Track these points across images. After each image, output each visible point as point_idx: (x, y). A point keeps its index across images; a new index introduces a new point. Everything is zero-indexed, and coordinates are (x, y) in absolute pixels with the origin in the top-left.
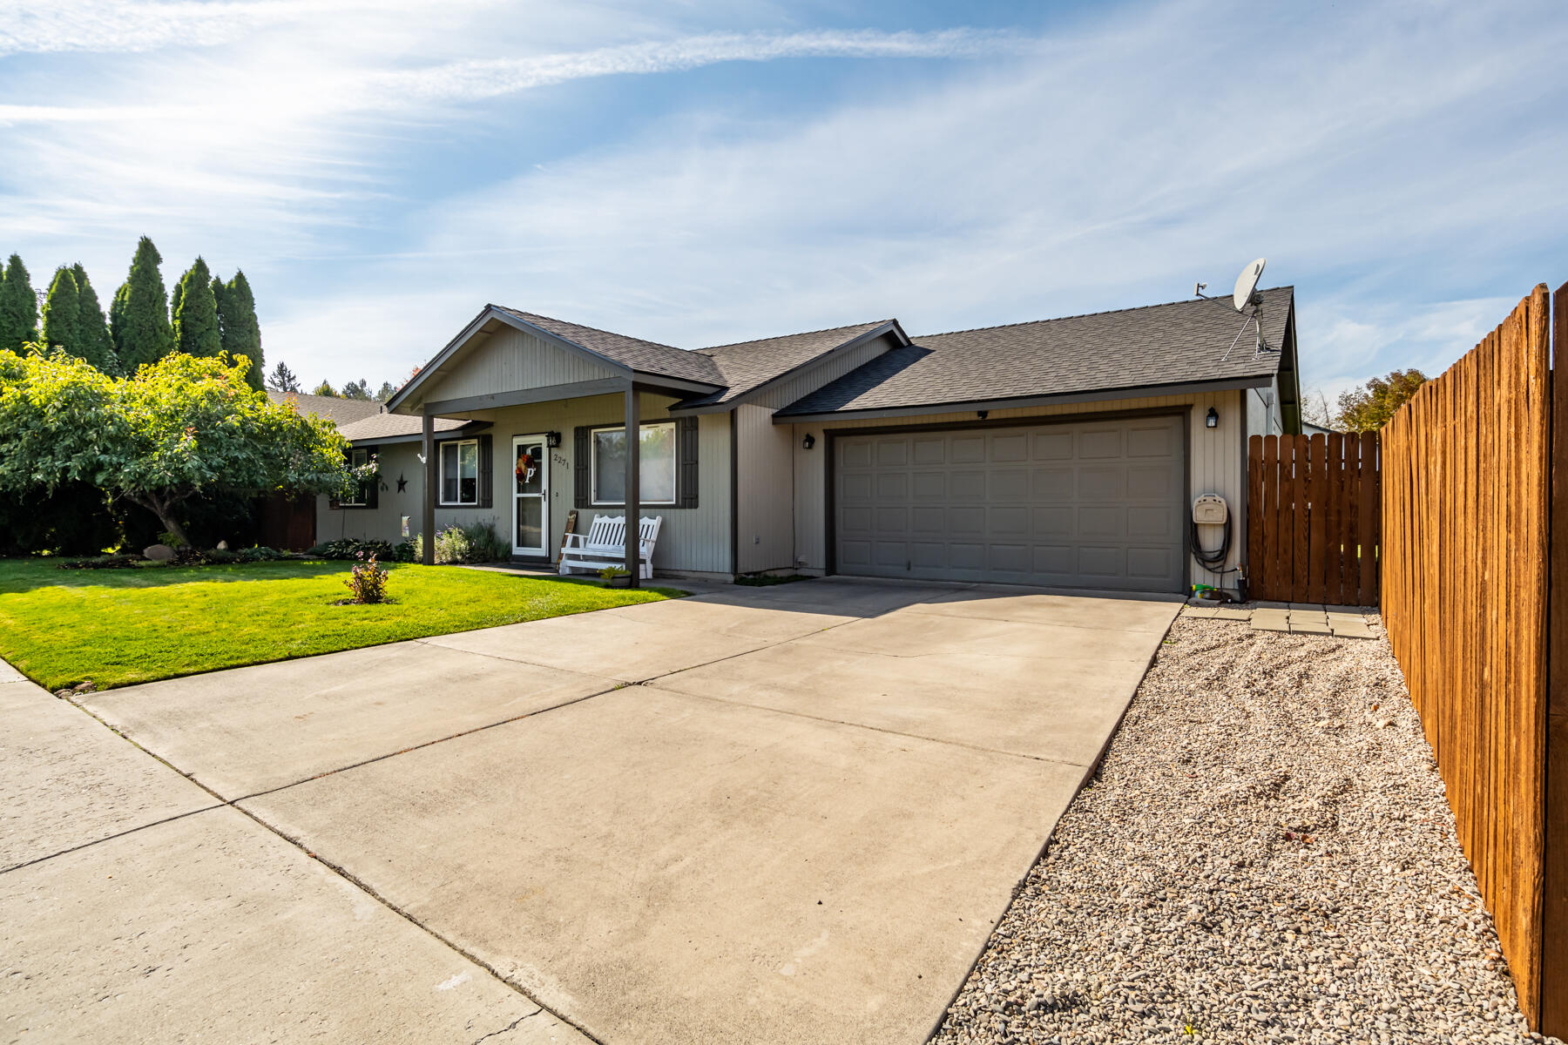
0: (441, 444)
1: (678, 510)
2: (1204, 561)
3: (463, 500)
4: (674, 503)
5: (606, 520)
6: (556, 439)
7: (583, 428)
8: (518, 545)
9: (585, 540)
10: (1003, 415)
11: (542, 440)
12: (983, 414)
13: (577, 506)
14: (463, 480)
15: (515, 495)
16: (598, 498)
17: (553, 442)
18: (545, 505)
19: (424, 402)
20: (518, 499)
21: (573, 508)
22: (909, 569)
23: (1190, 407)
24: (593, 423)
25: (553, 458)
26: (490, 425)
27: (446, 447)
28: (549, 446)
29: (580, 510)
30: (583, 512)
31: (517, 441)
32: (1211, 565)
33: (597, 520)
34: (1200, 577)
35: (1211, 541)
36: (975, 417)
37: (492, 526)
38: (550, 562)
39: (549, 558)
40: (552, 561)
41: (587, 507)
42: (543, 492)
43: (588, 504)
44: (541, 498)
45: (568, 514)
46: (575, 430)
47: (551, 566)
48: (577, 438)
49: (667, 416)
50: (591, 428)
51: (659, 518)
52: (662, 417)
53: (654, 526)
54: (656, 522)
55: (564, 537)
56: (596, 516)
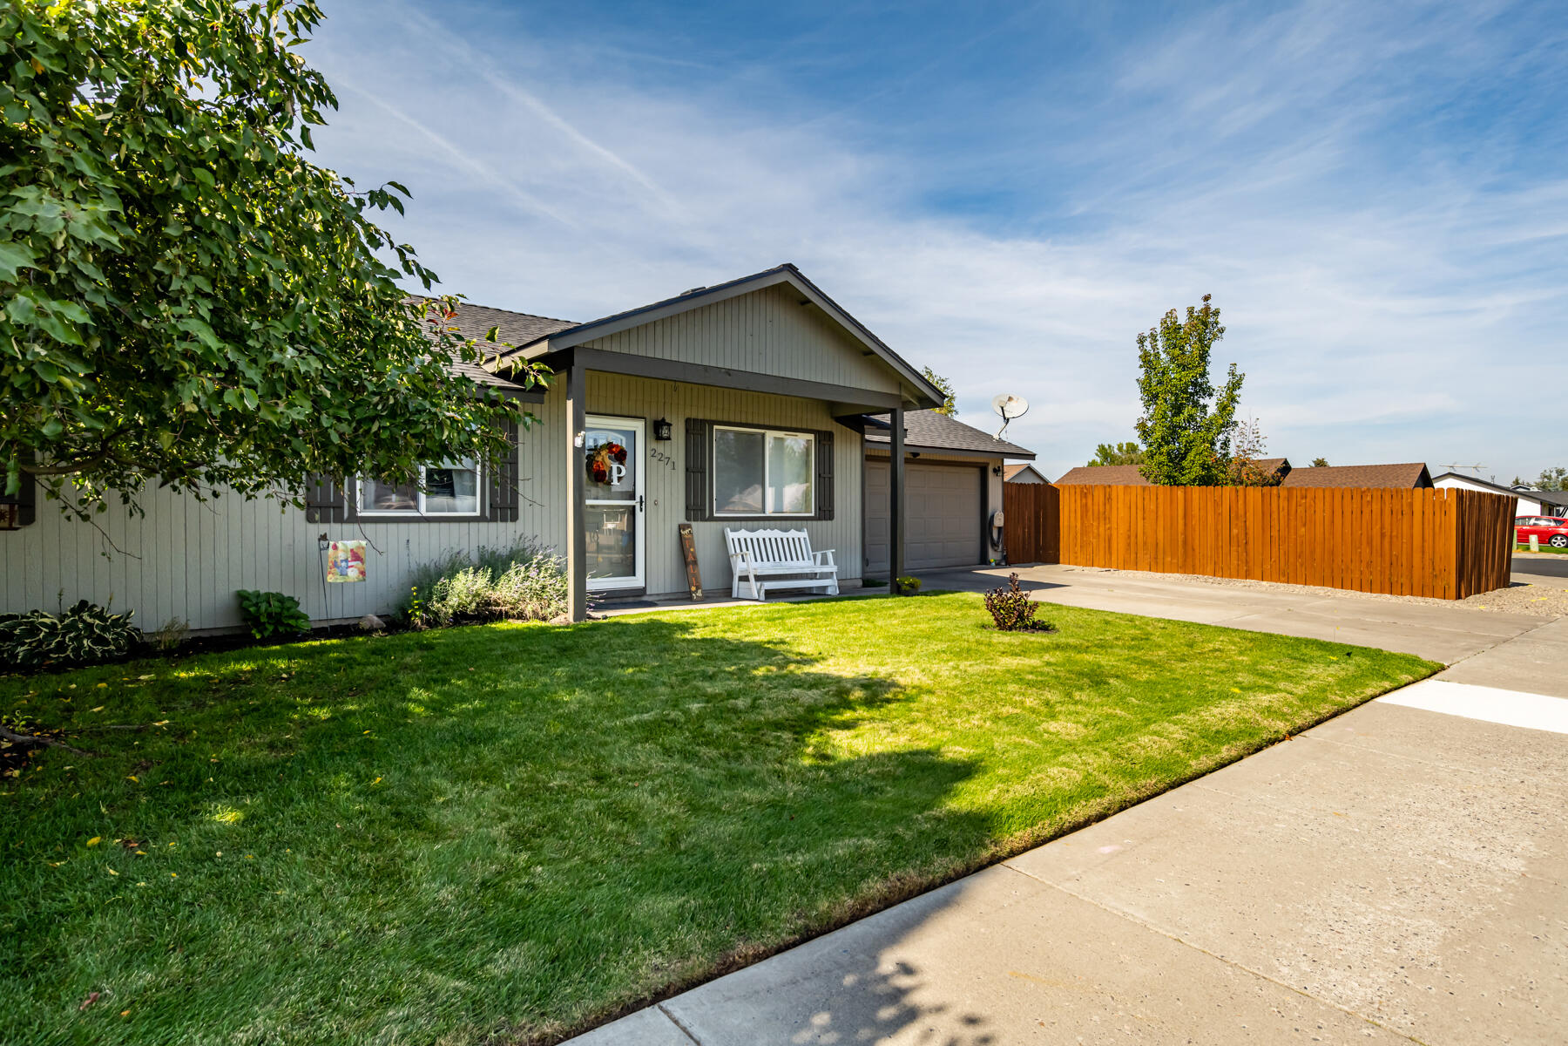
1: (817, 523)
2: (993, 544)
4: (814, 514)
6: (658, 430)
7: (696, 421)
10: (924, 456)
11: (638, 426)
12: (916, 455)
13: (688, 518)
17: (665, 432)
18: (640, 517)
21: (683, 520)
23: (988, 464)
24: (713, 417)
25: (650, 453)
29: (693, 524)
30: (699, 526)
32: (995, 547)
33: (731, 534)
34: (991, 553)
35: (995, 535)
38: (644, 594)
39: (645, 588)
40: (648, 593)
41: (703, 519)
42: (638, 499)
43: (707, 515)
44: (634, 507)
45: (675, 528)
46: (688, 421)
47: (645, 598)
48: (688, 432)
49: (804, 426)
50: (712, 423)
51: (805, 530)
52: (799, 426)
53: (805, 539)
54: (805, 534)
55: (685, 557)
56: (728, 529)
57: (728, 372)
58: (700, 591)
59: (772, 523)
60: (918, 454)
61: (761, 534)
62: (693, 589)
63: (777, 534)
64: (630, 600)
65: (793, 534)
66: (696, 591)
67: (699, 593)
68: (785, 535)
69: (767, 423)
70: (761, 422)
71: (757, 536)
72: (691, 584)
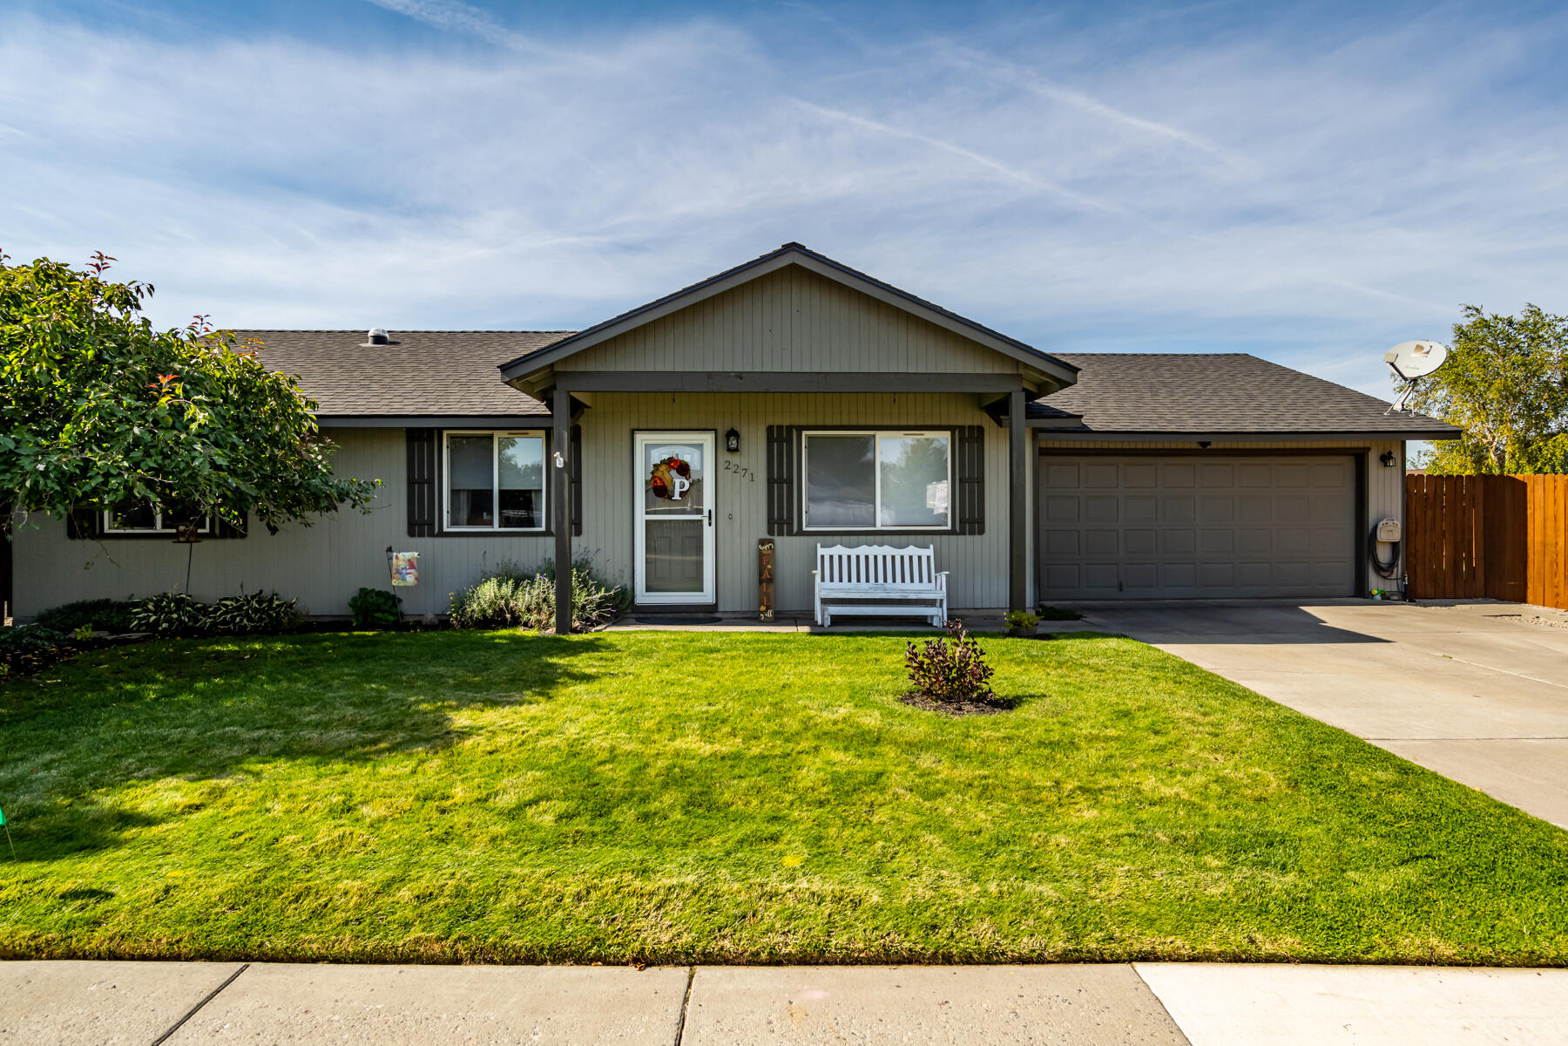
0: (445, 433)
1: (953, 538)
2: (1379, 569)
4: (949, 527)
5: (838, 550)
6: (730, 441)
7: (780, 427)
8: (648, 589)
10: (1221, 446)
11: (704, 439)
12: (1204, 444)
13: (771, 532)
15: (642, 517)
16: (811, 522)
18: (708, 532)
20: (649, 522)
21: (765, 535)
22: (1121, 590)
23: (1369, 449)
24: (803, 422)
25: (721, 466)
28: (718, 450)
29: (777, 539)
30: (784, 541)
31: (646, 439)
32: (1383, 574)
33: (821, 551)
34: (1375, 584)
35: (1384, 555)
36: (1195, 446)
38: (717, 611)
39: (716, 604)
40: (721, 608)
41: (790, 533)
42: (706, 513)
43: (796, 529)
44: (701, 521)
45: (754, 542)
46: (770, 429)
47: (718, 615)
48: (770, 440)
49: (936, 422)
50: (800, 429)
51: (932, 546)
52: (928, 422)
53: (928, 558)
54: (930, 552)
55: (761, 574)
56: (819, 545)
57: (739, 375)
58: (770, 612)
59: (883, 538)
60: (1209, 444)
61: (863, 550)
62: (763, 608)
63: (888, 551)
64: (701, 615)
65: (912, 551)
66: (766, 611)
67: (770, 614)
68: (898, 553)
69: (878, 422)
70: (871, 422)
71: (853, 552)
72: (761, 603)
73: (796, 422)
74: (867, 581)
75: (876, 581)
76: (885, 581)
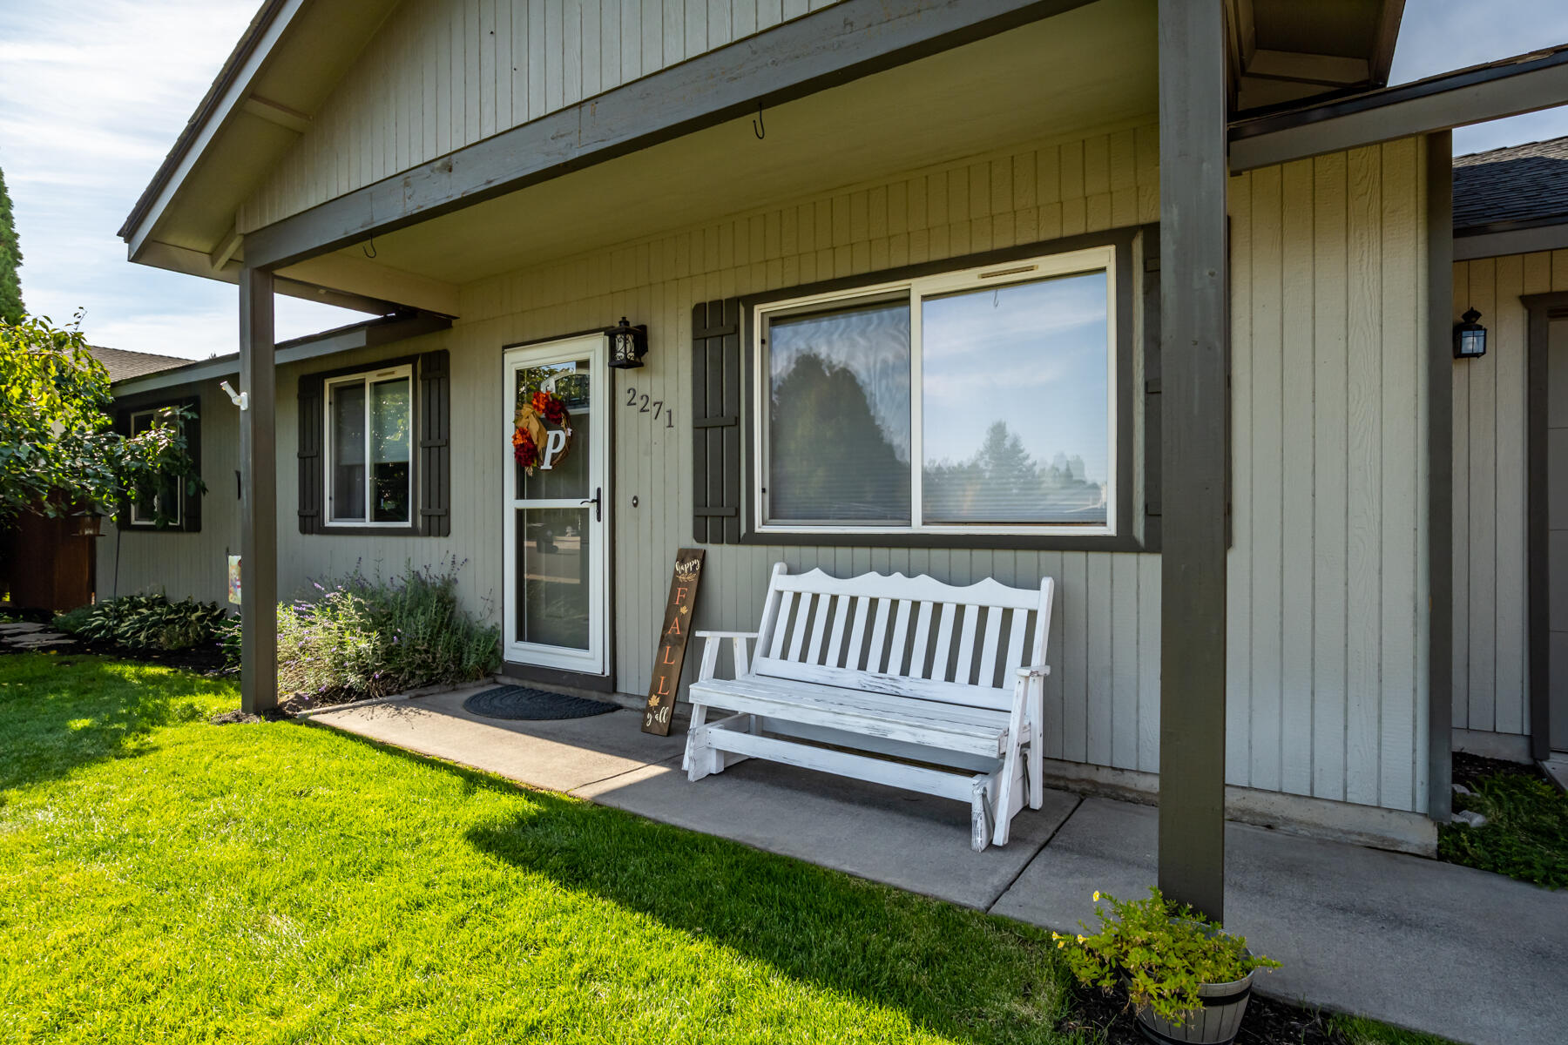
0: (327, 383)
1: (1125, 560)
3: (379, 515)
4: (1110, 529)
5: (815, 582)
6: (633, 343)
7: (717, 304)
8: (521, 637)
9: (751, 644)
11: (595, 349)
13: (700, 535)
14: (381, 470)
15: (512, 504)
16: (774, 514)
17: (625, 349)
18: (598, 532)
19: (242, 229)
20: (520, 513)
21: (689, 542)
24: (758, 288)
25: (622, 398)
26: (443, 323)
27: (339, 391)
28: (614, 364)
29: (713, 550)
30: (721, 556)
31: (518, 359)
33: (780, 581)
37: (449, 583)
38: (614, 691)
40: (621, 688)
41: (737, 540)
42: (593, 495)
43: (743, 530)
44: (585, 511)
45: (671, 556)
46: (699, 311)
48: (699, 338)
49: (1074, 228)
50: (752, 300)
51: (1047, 584)
52: (1050, 233)
53: (1032, 615)
54: (1041, 599)
55: (666, 628)
56: (777, 567)
58: (665, 710)
59: (918, 554)
61: (868, 585)
62: (654, 701)
63: (927, 589)
65: (990, 593)
66: (658, 709)
67: (662, 716)
68: (951, 596)
69: (918, 258)
70: (900, 261)
71: (845, 588)
72: (654, 690)
73: (745, 291)
74: (862, 666)
75: (883, 668)
76: (905, 671)
